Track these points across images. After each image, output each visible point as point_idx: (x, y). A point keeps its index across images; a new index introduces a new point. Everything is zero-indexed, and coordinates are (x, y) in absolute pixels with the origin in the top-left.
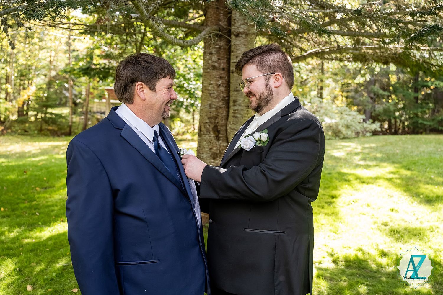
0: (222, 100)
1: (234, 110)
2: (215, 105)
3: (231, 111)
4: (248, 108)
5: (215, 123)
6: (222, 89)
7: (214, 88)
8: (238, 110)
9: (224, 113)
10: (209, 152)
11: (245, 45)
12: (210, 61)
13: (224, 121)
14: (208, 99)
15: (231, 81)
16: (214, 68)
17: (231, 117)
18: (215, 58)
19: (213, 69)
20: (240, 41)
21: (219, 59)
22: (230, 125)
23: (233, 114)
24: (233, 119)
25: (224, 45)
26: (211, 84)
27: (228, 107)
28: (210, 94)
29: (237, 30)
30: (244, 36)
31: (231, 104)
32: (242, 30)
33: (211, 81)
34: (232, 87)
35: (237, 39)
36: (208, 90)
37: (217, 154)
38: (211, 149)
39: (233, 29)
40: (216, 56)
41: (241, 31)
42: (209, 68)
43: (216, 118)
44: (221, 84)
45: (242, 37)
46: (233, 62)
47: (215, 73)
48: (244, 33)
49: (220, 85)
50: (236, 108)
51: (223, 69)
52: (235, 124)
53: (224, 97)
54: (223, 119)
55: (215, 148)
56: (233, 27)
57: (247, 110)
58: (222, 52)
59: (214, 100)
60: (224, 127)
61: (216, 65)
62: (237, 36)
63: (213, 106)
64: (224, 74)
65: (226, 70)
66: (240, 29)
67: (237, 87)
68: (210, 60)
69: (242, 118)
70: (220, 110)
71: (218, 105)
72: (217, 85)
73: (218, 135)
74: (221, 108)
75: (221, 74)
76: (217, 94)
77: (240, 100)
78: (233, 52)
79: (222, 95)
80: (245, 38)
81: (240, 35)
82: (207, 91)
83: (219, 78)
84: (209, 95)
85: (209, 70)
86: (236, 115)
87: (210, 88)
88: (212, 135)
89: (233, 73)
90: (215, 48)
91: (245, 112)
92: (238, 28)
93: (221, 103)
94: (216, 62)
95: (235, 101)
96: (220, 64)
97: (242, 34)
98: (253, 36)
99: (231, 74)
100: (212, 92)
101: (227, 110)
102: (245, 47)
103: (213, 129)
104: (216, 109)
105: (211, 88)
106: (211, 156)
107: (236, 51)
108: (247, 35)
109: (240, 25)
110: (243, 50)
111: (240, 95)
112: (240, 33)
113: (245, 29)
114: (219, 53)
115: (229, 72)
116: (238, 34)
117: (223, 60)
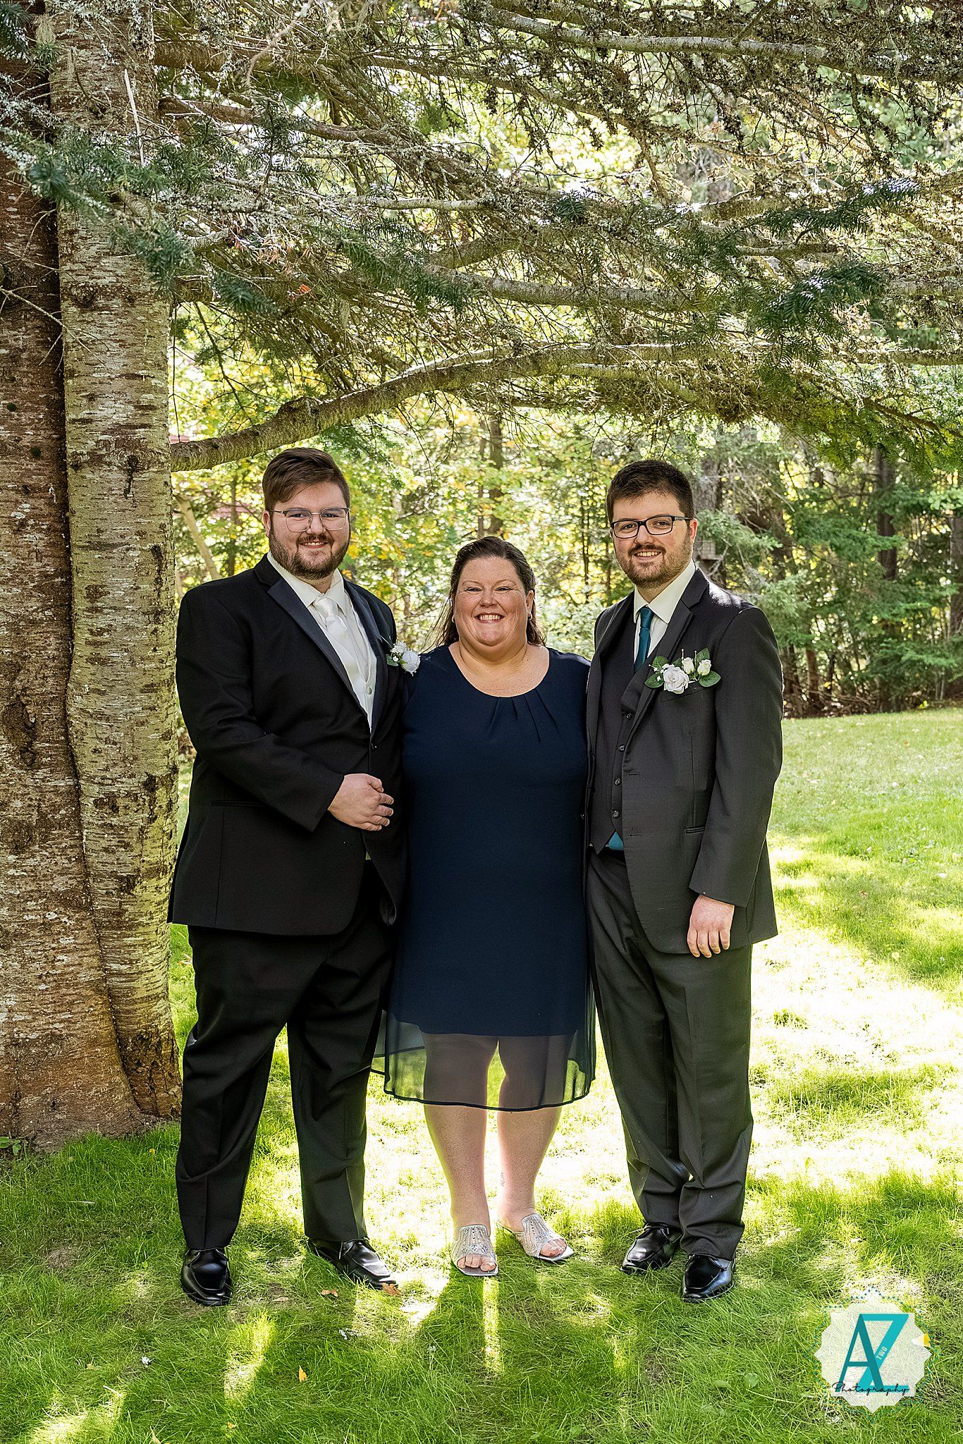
0: (39, 588)
1: (92, 632)
3: (82, 635)
4: (157, 621)
5: (11, 690)
6: (35, 538)
8: (109, 629)
9: (52, 646)
11: (123, 344)
13: (51, 681)
15: (74, 503)
17: (82, 662)
20: (102, 326)
21: (12, 407)
22: (78, 699)
23: (88, 651)
24: (93, 669)
25: (31, 345)
27: (66, 621)
29: (83, 280)
30: (117, 303)
31: (80, 604)
32: (108, 280)
34: (80, 531)
35: (87, 316)
37: (30, 828)
38: (1, 806)
39: (66, 274)
41: (101, 282)
43: (14, 668)
44: (29, 516)
45: (107, 308)
46: (75, 421)
48: (116, 291)
49: (23, 523)
50: (101, 622)
51: (36, 452)
52: (104, 693)
53: (45, 576)
54: (48, 673)
55: (19, 803)
56: (69, 266)
57: (151, 627)
58: (25, 373)
59: (1, 590)
60: (56, 709)
61: (1, 432)
62: (87, 304)
63: (2, 618)
64: (39, 474)
65: (46, 454)
66: (96, 273)
67: (99, 531)
69: (133, 663)
70: (33, 635)
71: (21, 611)
72: (11, 521)
73: (30, 744)
74: (34, 623)
75: (28, 473)
76: (13, 561)
77: (119, 586)
78: (72, 374)
79: (36, 565)
80: (124, 315)
81: (101, 301)
83: (17, 490)
86: (104, 652)
88: (4, 746)
89: (78, 467)
91: (145, 636)
92: (89, 269)
93: (34, 604)
95: (95, 593)
96: (18, 428)
97: (108, 297)
98: (157, 305)
99: (71, 472)
101: (61, 630)
102: (124, 352)
103: (4, 720)
104: (13, 628)
106: (3, 839)
107: (88, 369)
108: (131, 300)
109: (98, 259)
110: (116, 365)
111: (115, 562)
112: (101, 290)
113: (119, 272)
114: (13, 380)
115: (63, 466)
116: (93, 296)
117: (32, 409)
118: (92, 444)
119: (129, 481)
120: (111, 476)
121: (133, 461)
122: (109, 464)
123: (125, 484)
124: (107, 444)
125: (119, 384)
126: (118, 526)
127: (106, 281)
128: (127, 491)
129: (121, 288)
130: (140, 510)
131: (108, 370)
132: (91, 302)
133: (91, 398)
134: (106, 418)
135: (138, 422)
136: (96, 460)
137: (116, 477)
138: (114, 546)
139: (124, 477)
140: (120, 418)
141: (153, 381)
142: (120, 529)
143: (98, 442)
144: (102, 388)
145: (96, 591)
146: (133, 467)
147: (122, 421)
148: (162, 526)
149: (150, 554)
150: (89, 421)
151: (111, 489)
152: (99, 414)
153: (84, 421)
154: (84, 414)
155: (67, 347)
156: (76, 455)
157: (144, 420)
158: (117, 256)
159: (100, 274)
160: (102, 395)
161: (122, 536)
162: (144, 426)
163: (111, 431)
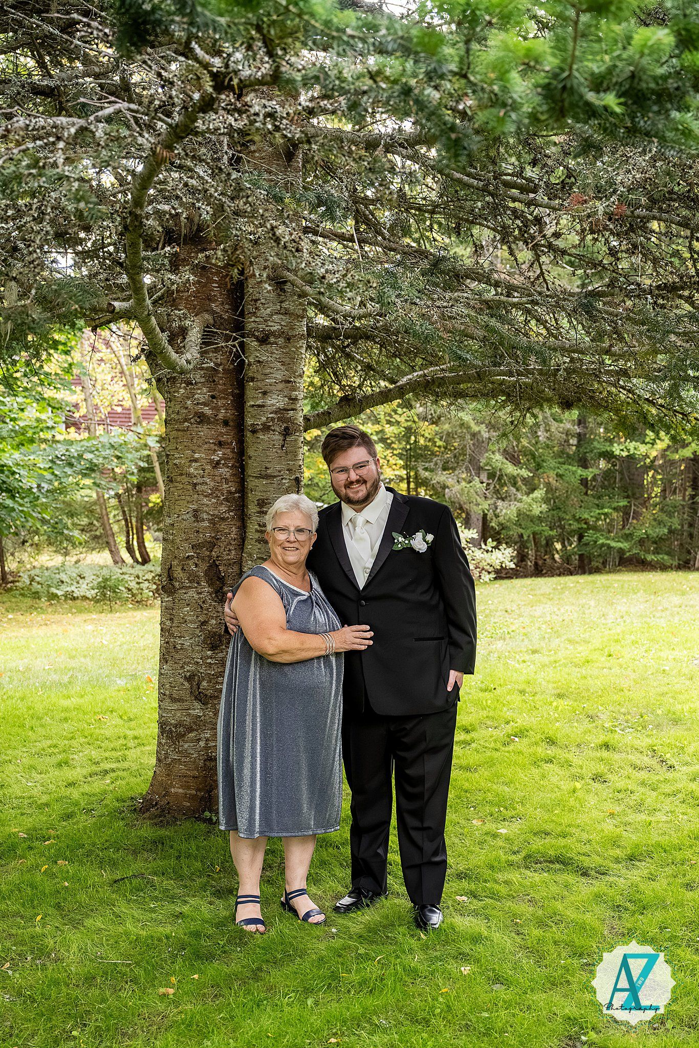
0: (227, 500)
1: (260, 525)
2: (208, 514)
3: (252, 527)
5: (210, 557)
6: (225, 471)
7: (204, 470)
9: (234, 532)
10: (197, 631)
11: (283, 363)
12: (189, 402)
13: (233, 552)
14: (188, 498)
15: (251, 452)
16: (202, 419)
17: (253, 542)
18: (202, 394)
19: (199, 423)
20: (272, 353)
21: (213, 397)
22: (250, 562)
23: (257, 536)
24: (259, 546)
25: (224, 362)
26: (196, 461)
27: (242, 518)
28: (195, 485)
29: (261, 327)
30: (281, 341)
31: (252, 509)
33: (194, 452)
34: (253, 468)
35: (264, 347)
36: (189, 475)
37: (220, 636)
38: (204, 623)
39: (251, 323)
40: (205, 390)
41: (273, 329)
42: (186, 420)
43: (212, 545)
44: (221, 459)
45: (275, 343)
46: (253, 406)
47: (204, 431)
48: (281, 334)
49: (218, 463)
51: (226, 423)
53: (230, 492)
54: (232, 548)
55: (214, 622)
56: (253, 319)
58: (221, 378)
59: (205, 500)
60: (236, 568)
61: (207, 411)
62: (264, 340)
63: (205, 516)
64: (228, 436)
65: (231, 424)
66: (270, 324)
67: (266, 468)
68: (188, 398)
70: (222, 525)
71: (216, 512)
72: (211, 461)
73: (221, 588)
74: (223, 519)
75: (222, 434)
76: (212, 484)
78: (252, 379)
79: (225, 486)
80: (284, 347)
81: (272, 339)
82: (185, 479)
83: (215, 444)
84: (189, 487)
85: (186, 424)
87: (192, 470)
88: (206, 589)
89: (254, 432)
90: (202, 369)
92: (266, 321)
93: (223, 509)
94: (205, 404)
96: (216, 409)
97: (276, 337)
98: (300, 342)
99: (249, 434)
100: (200, 480)
101: (238, 524)
102: (283, 368)
103: (206, 574)
104: (212, 522)
105: (196, 469)
106: (204, 642)
107: (263, 377)
108: (289, 339)
109: (271, 315)
110: (279, 376)
111: (275, 486)
112: (272, 333)
113: (283, 323)
114: (214, 381)
115: (243, 431)
116: (267, 337)
117: (224, 398)
118: (264, 419)
119: (284, 440)
120: (275, 438)
121: (287, 429)
122: (274, 431)
123: (281, 442)
124: (273, 419)
125: (280, 386)
126: (275, 467)
127: (275, 328)
128: (283, 446)
129: (283, 332)
130: (289, 457)
131: (275, 378)
132: (266, 340)
133: (265, 393)
134: (273, 405)
135: (290, 407)
136: (266, 428)
137: (277, 437)
138: (275, 477)
139: (281, 438)
140: (281, 405)
141: (298, 384)
142: (278, 467)
143: (267, 418)
144: (271, 388)
145: (263, 502)
146: (286, 433)
147: (281, 407)
148: (300, 466)
149: (294, 483)
150: (263, 406)
151: (274, 445)
152: (269, 403)
153: (259, 406)
154: (259, 402)
155: (250, 364)
156: (253, 425)
157: (293, 406)
158: (282, 314)
159: (272, 324)
160: (271, 392)
161: (280, 471)
162: (293, 410)
163: (276, 412)
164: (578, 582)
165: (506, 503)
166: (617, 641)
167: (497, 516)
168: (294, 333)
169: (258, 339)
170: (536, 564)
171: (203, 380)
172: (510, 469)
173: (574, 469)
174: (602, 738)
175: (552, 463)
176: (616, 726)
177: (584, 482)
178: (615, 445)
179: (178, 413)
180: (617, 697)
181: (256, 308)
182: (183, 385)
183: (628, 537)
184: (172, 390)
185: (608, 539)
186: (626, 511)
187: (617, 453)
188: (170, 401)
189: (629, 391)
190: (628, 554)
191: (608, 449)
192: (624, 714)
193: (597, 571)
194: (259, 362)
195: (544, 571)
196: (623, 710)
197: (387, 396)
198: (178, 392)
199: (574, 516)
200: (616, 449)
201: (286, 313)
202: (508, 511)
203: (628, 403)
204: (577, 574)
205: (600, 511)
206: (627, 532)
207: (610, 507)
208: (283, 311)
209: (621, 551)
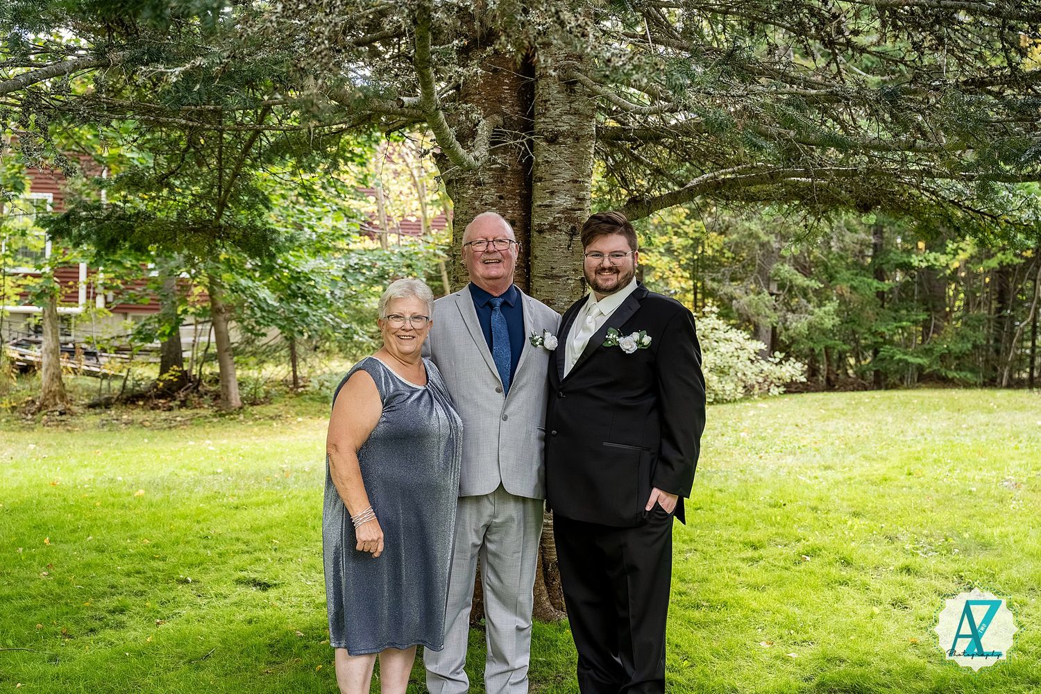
11: (571, 163)
12: (477, 203)
15: (537, 252)
18: (490, 194)
20: (561, 153)
21: (501, 197)
25: (513, 162)
29: (550, 127)
30: (569, 141)
34: (539, 268)
35: (552, 147)
39: (540, 124)
40: (493, 190)
41: (562, 129)
45: (564, 143)
46: (540, 206)
48: (570, 134)
56: (543, 119)
58: (509, 179)
62: (552, 140)
65: (518, 224)
66: (559, 124)
67: (552, 268)
68: (476, 199)
77: (562, 300)
78: (540, 179)
80: (573, 147)
81: (561, 140)
89: (541, 232)
90: (491, 170)
92: (555, 121)
94: (493, 205)
96: (504, 209)
97: (565, 137)
99: (535, 234)
102: (572, 168)
107: (551, 177)
108: (578, 139)
109: (561, 116)
110: (567, 175)
111: (561, 286)
112: (561, 134)
113: (572, 123)
114: (502, 182)
115: (529, 231)
116: (556, 137)
117: (512, 198)
118: (551, 219)
119: (571, 240)
120: (561, 237)
121: (574, 228)
122: (561, 231)
123: (568, 243)
124: (560, 219)
125: (568, 186)
126: (562, 267)
127: (564, 128)
128: (569, 246)
129: (572, 133)
130: (575, 257)
131: (563, 178)
132: (555, 140)
133: (552, 193)
134: (561, 205)
135: (577, 207)
136: (553, 228)
137: (564, 237)
138: (561, 277)
139: (568, 238)
140: (568, 204)
141: (586, 184)
142: (564, 268)
143: (554, 218)
144: (560, 188)
146: (573, 233)
147: (569, 207)
149: (579, 283)
150: (550, 206)
151: (560, 245)
152: (556, 202)
153: (546, 206)
154: (547, 202)
155: (538, 165)
156: (539, 225)
157: (580, 206)
158: (572, 114)
159: (562, 124)
160: (558, 192)
161: (565, 272)
162: (580, 209)
163: (563, 212)
164: (873, 398)
165: (796, 316)
166: (918, 459)
167: (787, 329)
168: (583, 133)
169: (546, 139)
170: (828, 379)
171: (491, 181)
172: (800, 280)
173: (870, 280)
174: (903, 561)
175: (846, 274)
176: (917, 549)
177: (881, 295)
178: (914, 256)
179: (466, 214)
180: (919, 518)
181: (546, 109)
182: (472, 186)
183: (928, 352)
184: (460, 191)
185: (905, 354)
186: (926, 325)
187: (916, 264)
188: (459, 202)
189: (933, 193)
190: (928, 371)
191: (906, 260)
192: (927, 537)
193: (894, 387)
194: (547, 162)
195: (837, 387)
196: (925, 532)
197: (676, 198)
198: (466, 193)
199: (870, 330)
200: (915, 260)
201: (576, 113)
202: (798, 324)
203: (932, 206)
204: (873, 389)
205: (898, 324)
206: (927, 347)
207: (908, 320)
208: (572, 111)
209: (920, 368)
